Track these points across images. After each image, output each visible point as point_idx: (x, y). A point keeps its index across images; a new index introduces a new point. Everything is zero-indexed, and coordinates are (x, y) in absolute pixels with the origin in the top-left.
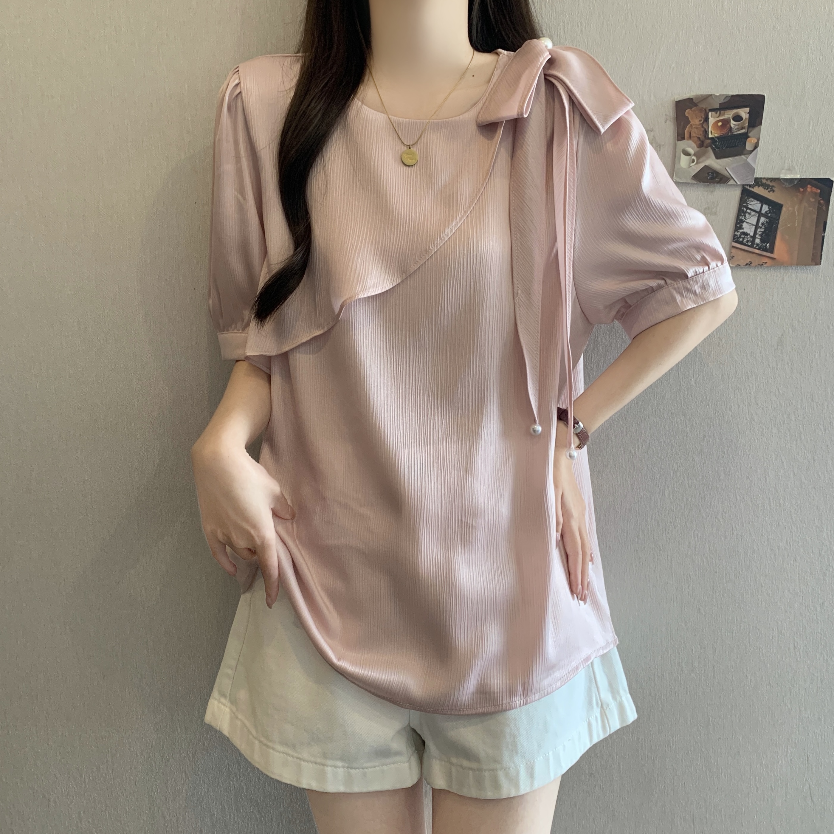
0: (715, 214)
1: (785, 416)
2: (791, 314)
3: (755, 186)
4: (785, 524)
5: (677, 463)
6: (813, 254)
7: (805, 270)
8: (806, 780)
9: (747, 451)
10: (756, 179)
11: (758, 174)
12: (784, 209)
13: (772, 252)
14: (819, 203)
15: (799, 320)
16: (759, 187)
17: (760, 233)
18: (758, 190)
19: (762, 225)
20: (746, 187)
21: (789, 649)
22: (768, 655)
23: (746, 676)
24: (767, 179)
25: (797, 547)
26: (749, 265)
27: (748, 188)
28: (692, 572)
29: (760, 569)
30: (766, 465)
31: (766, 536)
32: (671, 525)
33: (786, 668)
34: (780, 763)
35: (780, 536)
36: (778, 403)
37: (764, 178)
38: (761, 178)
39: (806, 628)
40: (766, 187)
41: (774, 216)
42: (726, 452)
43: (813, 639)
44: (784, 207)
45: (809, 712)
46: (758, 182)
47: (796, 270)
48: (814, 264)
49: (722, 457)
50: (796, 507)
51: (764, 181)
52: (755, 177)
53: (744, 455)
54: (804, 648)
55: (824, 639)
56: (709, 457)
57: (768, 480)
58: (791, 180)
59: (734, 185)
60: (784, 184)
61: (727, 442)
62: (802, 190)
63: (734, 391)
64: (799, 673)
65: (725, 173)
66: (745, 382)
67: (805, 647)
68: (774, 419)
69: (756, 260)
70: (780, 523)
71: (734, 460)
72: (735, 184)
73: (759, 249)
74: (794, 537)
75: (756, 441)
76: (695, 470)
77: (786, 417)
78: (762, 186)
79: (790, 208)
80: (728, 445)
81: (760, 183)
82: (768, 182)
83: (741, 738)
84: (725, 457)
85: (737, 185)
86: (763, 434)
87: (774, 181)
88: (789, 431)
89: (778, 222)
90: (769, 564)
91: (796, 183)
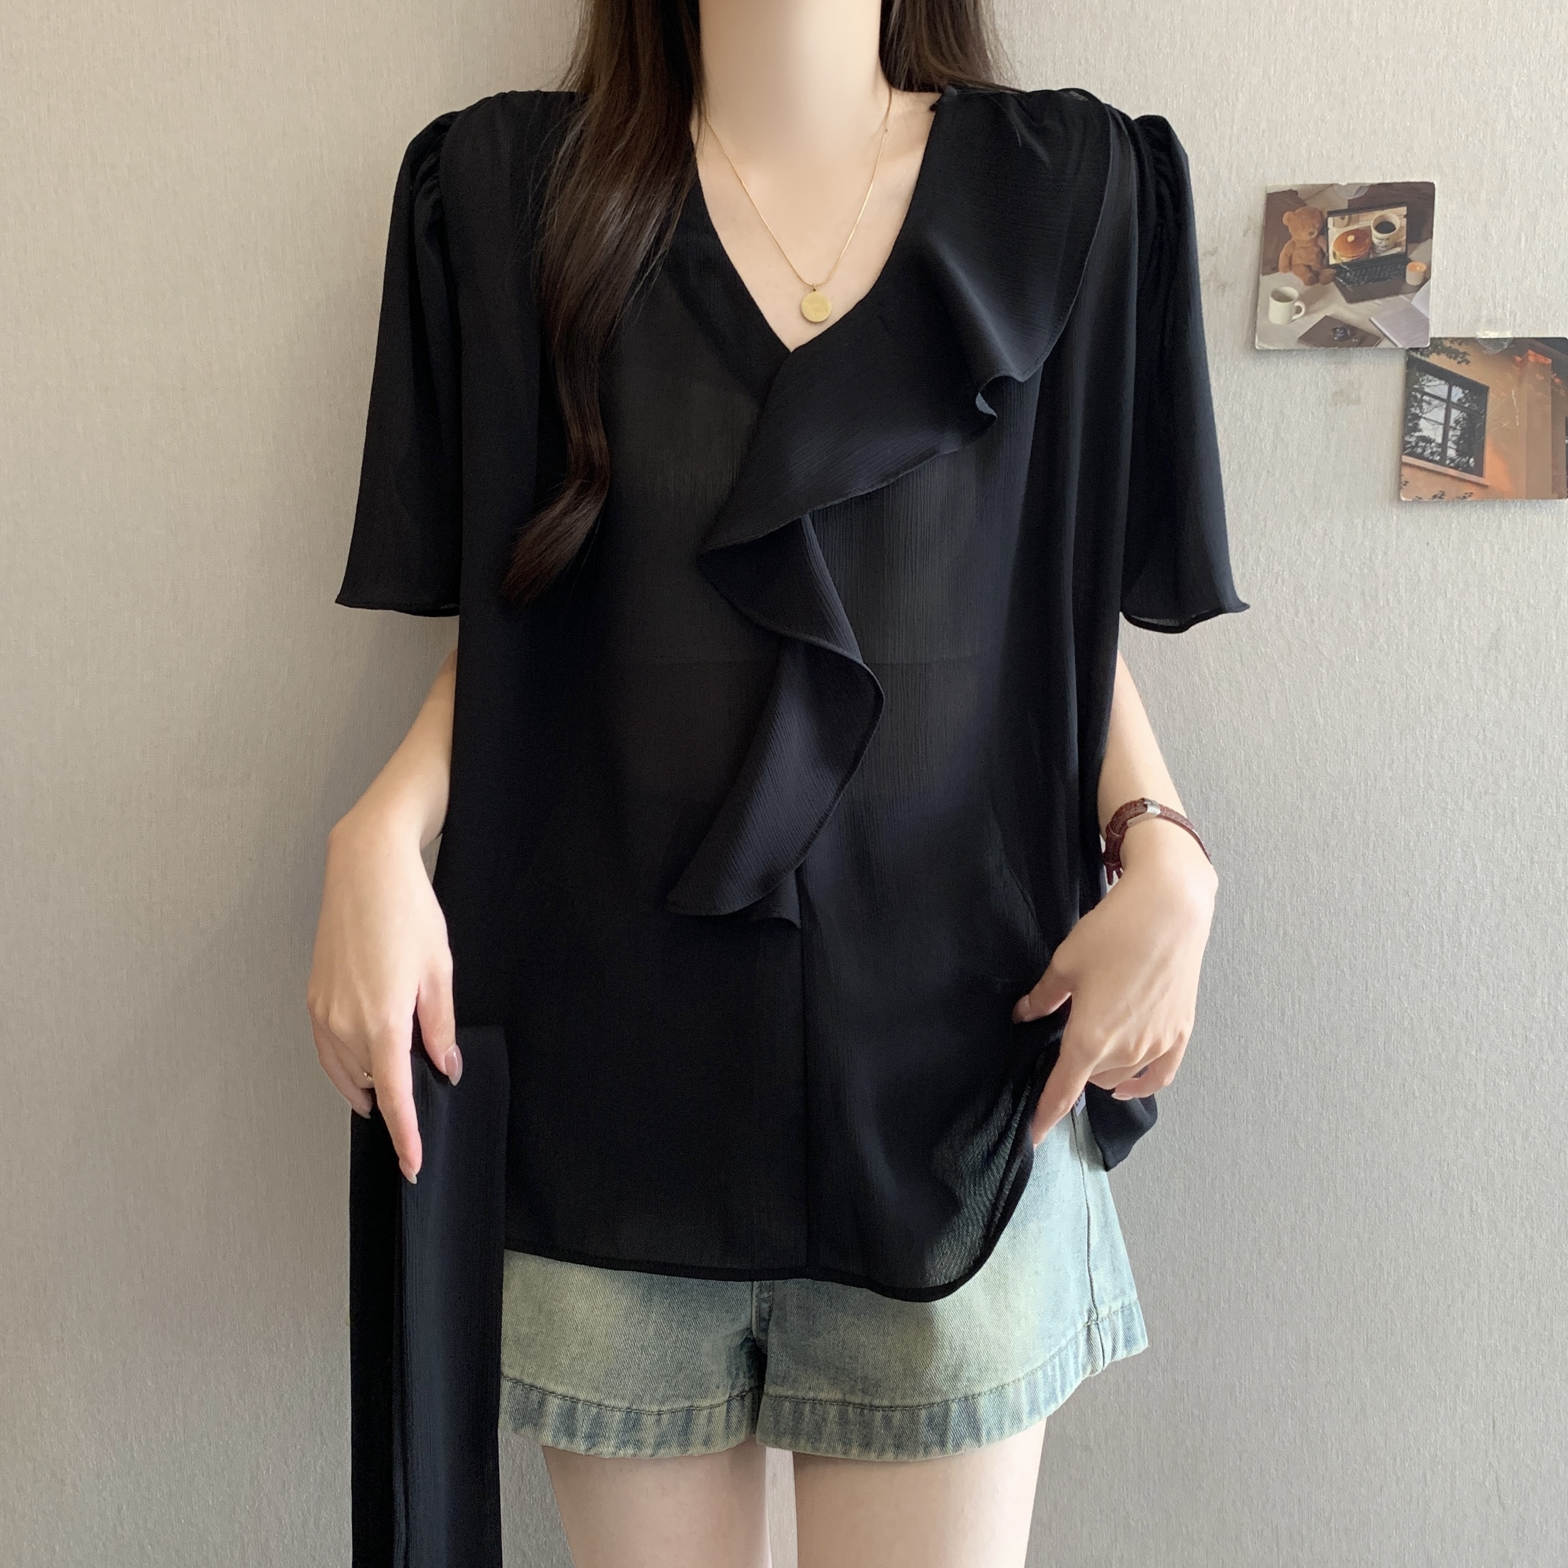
0: (1358, 401)
1: (1491, 779)
2: (1515, 589)
3: (1431, 353)
4: (1466, 981)
5: (1274, 865)
6: (1553, 478)
7: (1538, 509)
8: (1490, 1464)
9: (1411, 844)
10: (1433, 339)
11: (1435, 332)
12: (1493, 395)
13: (1480, 474)
14: (1553, 382)
15: (1529, 602)
16: (1438, 354)
17: (1454, 439)
18: (1434, 359)
19: (1457, 425)
20: (1414, 354)
21: (1461, 1216)
22: (1422, 1228)
23: (1380, 1264)
24: (1453, 340)
26: (1440, 497)
27: (1418, 356)
28: (1284, 1068)
29: (1414, 1064)
30: (1442, 870)
32: (1250, 980)
33: (1456, 1252)
34: (1441, 1430)
35: (1455, 1004)
36: (1481, 754)
37: (1446, 339)
38: (1440, 339)
39: (1494, 1177)
40: (1452, 353)
41: (1476, 407)
42: (1371, 846)
43: (1507, 1198)
44: (1492, 391)
45: (1497, 1336)
46: (1437, 345)
47: (1523, 509)
48: (1557, 495)
49: (1362, 855)
50: (1489, 949)
51: (1448, 344)
52: (1430, 337)
53: (1404, 851)
54: (1489, 1215)
55: (1527, 1199)
56: (1338, 855)
58: (1497, 342)
59: (1391, 349)
60: (1484, 349)
61: (1377, 828)
62: (1518, 359)
63: (1401, 733)
64: (1478, 1261)
65: (1368, 327)
66: (1424, 715)
67: (1491, 1213)
68: (1469, 785)
69: (1452, 489)
71: (1385, 860)
72: (1393, 347)
73: (1456, 468)
75: (1431, 825)
76: (1308, 879)
77: (1492, 783)
78: (1444, 353)
79: (1504, 394)
80: (1378, 832)
81: (1440, 347)
82: (1455, 346)
83: (1368, 1384)
84: (1369, 854)
85: (1395, 349)
87: (1466, 344)
88: (1495, 807)
89: (1485, 418)
91: (1506, 347)
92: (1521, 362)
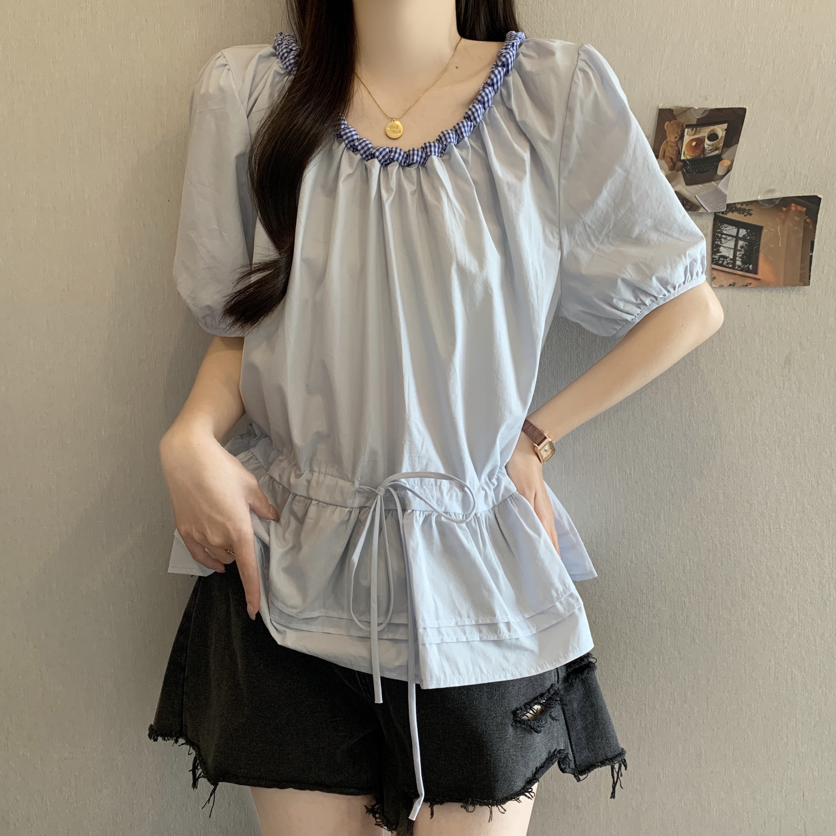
3: (728, 212)
6: (801, 275)
10: (728, 205)
12: (765, 231)
13: (756, 273)
14: (805, 221)
16: (732, 212)
17: (740, 256)
18: (730, 216)
19: (742, 248)
20: (718, 214)
24: (742, 203)
25: (797, 575)
26: (733, 286)
27: (721, 215)
31: (764, 563)
37: (738, 203)
38: (734, 204)
40: (741, 211)
41: (754, 238)
44: (764, 228)
46: (732, 207)
48: (803, 284)
51: (739, 206)
52: (727, 203)
57: (769, 504)
58: (771, 201)
60: (763, 206)
62: (784, 208)
65: (694, 201)
69: (740, 281)
70: (780, 549)
72: (706, 212)
73: (741, 270)
74: (794, 564)
78: (736, 211)
79: (772, 229)
81: (734, 209)
82: (744, 206)
85: (708, 213)
86: (766, 456)
87: (750, 204)
89: (759, 243)
90: (767, 591)
91: (777, 203)
92: (786, 211)
